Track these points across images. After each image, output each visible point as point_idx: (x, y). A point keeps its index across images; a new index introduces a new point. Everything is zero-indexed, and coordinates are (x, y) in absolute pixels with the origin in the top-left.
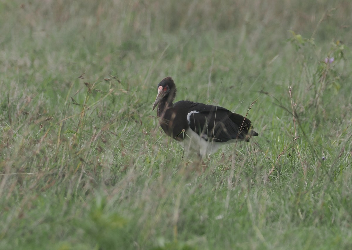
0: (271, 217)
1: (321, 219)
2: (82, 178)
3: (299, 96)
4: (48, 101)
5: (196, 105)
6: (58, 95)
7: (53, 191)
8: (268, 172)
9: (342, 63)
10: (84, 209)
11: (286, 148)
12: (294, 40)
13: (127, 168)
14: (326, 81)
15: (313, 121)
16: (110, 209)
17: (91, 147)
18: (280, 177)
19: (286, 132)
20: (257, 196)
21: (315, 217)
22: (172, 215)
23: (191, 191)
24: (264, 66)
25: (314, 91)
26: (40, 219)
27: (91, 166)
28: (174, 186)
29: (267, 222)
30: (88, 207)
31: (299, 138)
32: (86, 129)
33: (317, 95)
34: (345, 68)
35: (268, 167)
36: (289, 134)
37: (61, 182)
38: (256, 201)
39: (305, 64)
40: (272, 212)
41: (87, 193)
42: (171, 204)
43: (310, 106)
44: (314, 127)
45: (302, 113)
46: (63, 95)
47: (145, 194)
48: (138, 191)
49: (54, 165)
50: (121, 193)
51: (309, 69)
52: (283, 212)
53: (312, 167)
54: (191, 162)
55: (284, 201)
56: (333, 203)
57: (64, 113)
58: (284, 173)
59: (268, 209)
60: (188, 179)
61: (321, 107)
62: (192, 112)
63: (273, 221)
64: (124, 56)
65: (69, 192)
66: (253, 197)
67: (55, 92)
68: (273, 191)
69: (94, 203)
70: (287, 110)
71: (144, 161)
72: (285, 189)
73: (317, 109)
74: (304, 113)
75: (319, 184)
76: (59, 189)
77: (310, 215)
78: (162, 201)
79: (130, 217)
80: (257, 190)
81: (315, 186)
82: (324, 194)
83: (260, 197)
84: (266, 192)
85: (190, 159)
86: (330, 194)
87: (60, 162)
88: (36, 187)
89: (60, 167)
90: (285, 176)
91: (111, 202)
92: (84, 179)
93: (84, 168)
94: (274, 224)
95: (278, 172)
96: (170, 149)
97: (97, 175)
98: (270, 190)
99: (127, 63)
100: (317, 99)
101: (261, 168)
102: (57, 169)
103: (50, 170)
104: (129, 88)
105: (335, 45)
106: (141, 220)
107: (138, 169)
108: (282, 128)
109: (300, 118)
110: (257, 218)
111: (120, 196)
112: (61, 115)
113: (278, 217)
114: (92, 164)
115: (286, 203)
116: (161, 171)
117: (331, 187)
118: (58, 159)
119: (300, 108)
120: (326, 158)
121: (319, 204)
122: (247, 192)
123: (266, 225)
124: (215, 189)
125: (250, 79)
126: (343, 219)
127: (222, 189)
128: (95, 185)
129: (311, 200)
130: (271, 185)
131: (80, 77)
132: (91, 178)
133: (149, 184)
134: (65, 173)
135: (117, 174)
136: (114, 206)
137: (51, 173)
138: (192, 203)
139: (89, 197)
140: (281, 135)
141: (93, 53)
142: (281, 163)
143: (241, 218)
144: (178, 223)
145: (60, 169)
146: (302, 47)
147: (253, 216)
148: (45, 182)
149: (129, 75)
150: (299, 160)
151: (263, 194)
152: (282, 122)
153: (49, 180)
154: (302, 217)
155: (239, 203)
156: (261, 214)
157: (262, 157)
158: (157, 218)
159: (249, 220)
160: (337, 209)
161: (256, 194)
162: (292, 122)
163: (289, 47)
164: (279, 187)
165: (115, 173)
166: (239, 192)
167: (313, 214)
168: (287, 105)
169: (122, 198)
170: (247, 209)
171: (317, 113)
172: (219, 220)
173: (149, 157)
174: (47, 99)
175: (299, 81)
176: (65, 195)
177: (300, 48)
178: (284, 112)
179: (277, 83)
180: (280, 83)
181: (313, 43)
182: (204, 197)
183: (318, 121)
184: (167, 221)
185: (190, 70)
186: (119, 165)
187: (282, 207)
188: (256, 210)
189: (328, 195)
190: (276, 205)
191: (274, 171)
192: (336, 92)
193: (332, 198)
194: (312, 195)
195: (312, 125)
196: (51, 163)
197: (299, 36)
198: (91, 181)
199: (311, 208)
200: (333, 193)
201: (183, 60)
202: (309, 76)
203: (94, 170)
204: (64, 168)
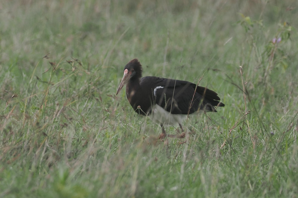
0: (223, 189)
1: (269, 189)
2: (46, 151)
3: (248, 74)
4: (14, 79)
5: (161, 81)
6: (23, 74)
7: (19, 164)
8: (220, 146)
9: (289, 43)
10: (48, 180)
11: (237, 123)
12: (244, 22)
13: (89, 142)
14: (274, 60)
15: (262, 98)
16: (72, 181)
17: (54, 122)
18: (231, 150)
19: (237, 108)
20: (209, 169)
21: (264, 189)
22: (130, 186)
23: (148, 164)
24: (216, 46)
25: (262, 69)
26: (7, 191)
27: (54, 140)
28: (132, 159)
29: (219, 193)
30: (52, 179)
31: (249, 113)
32: (49, 105)
33: (266, 74)
34: (292, 48)
35: (220, 141)
36: (240, 110)
37: (26, 155)
38: (209, 173)
39: (254, 44)
40: (224, 183)
41: (50, 166)
42: (129, 176)
43: (260, 83)
44: (263, 104)
45: (252, 90)
46: (28, 74)
47: (105, 167)
48: (98, 164)
49: (19, 139)
50: (82, 166)
51: (258, 49)
52: (234, 183)
53: (261, 141)
54: (148, 136)
55: (235, 174)
56: (280, 176)
57: (29, 91)
58: (235, 147)
59: (220, 181)
60: (145, 152)
61: (269, 85)
62: (157, 88)
63: (224, 192)
64: (85, 37)
65: (34, 165)
66: (205, 169)
67: (20, 71)
68: (225, 163)
69: (57, 175)
70: (238, 87)
71: (104, 136)
72: (236, 162)
73: (266, 86)
74: (254, 90)
75: (267, 157)
76: (24, 161)
77: (260, 187)
78: (121, 174)
79: (91, 188)
80: (209, 163)
81: (263, 159)
82: (273, 167)
83: (213, 170)
84: (218, 164)
85: (147, 134)
86: (278, 167)
87: (25, 137)
88: (3, 160)
89: (24, 141)
90: (236, 149)
91: (72, 174)
92: (47, 152)
93: (47, 142)
94: (225, 195)
95: (229, 146)
96: (128, 125)
97: (59, 148)
98: (222, 163)
99: (87, 43)
100: (266, 77)
101: (214, 142)
102: (22, 143)
103: (16, 144)
104: (90, 67)
105: (282, 26)
106: (101, 191)
107: (97, 143)
108: (233, 104)
109: (250, 95)
110: (209, 189)
111: (81, 169)
112: (27, 92)
113: (230, 188)
114: (54, 138)
115: (237, 174)
116: (119, 145)
117: (279, 160)
118: (24, 133)
119: (250, 85)
120: (274, 132)
121: (268, 177)
122: (200, 165)
123: (218, 196)
124: (170, 162)
125: (203, 58)
126: (291, 190)
127: (177, 162)
128: (58, 158)
129: (260, 172)
130: (223, 158)
131: (45, 57)
132: (54, 151)
133: (108, 157)
134: (29, 146)
135: (78, 148)
136: (75, 178)
137: (16, 146)
138: (148, 175)
139: (52, 170)
140: (232, 111)
141: (55, 34)
142: (232, 138)
143: (195, 189)
144: (136, 194)
145: (25, 143)
146: (251, 28)
147: (206, 187)
148: (11, 155)
149: (90, 55)
150: (249, 134)
151: (215, 167)
152: (233, 99)
153: (14, 154)
154: (251, 188)
155: (193, 175)
156: (213, 186)
157: (214, 131)
158: (116, 189)
159: (202, 191)
160: (284, 181)
161: (208, 167)
162: (242, 98)
163: (239, 28)
164: (230, 160)
165: (77, 147)
166: (193, 165)
167: (262, 186)
168: (238, 83)
169: (83, 170)
170: (200, 181)
171: (266, 90)
172: (174, 191)
173: (108, 132)
174: (13, 77)
175: (249, 61)
176: (30, 168)
177: (249, 29)
178: (235, 89)
179: (228, 62)
180: (231, 62)
181: (261, 24)
182: (160, 170)
183: (267, 98)
184: (126, 192)
185: (147, 50)
186: (80, 140)
187: (234, 179)
188: (209, 182)
189: (276, 167)
190: (227, 177)
191: (225, 145)
192: (283, 71)
193: (280, 170)
194: (261, 168)
195: (261, 102)
196: (16, 137)
197: (248, 18)
198: (54, 154)
199: (260, 180)
200: (280, 166)
201: (140, 40)
202: (258, 55)
203: (57, 144)
204: (29, 142)
